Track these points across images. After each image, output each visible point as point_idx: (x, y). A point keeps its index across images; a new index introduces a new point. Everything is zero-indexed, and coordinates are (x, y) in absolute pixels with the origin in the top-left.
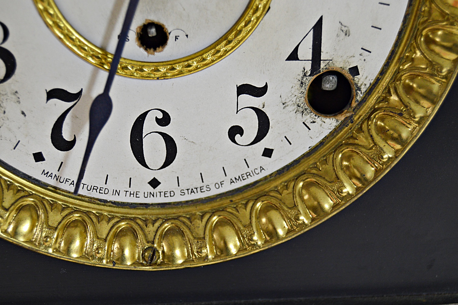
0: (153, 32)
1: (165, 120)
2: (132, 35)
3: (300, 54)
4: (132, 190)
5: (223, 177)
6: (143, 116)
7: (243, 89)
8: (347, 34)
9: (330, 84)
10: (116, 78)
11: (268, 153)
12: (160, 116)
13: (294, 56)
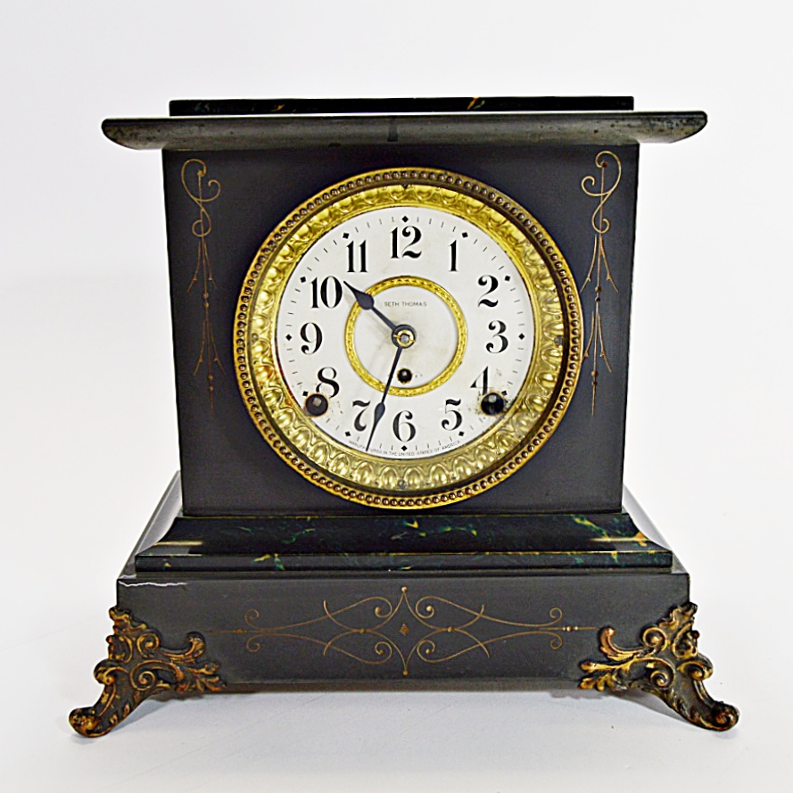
0: (405, 374)
1: (410, 417)
2: (395, 375)
3: (477, 384)
4: (393, 451)
5: (438, 446)
6: (399, 415)
7: (448, 402)
8: (500, 375)
9: (492, 399)
10: (387, 396)
11: (461, 434)
12: (408, 415)
13: (474, 386)
